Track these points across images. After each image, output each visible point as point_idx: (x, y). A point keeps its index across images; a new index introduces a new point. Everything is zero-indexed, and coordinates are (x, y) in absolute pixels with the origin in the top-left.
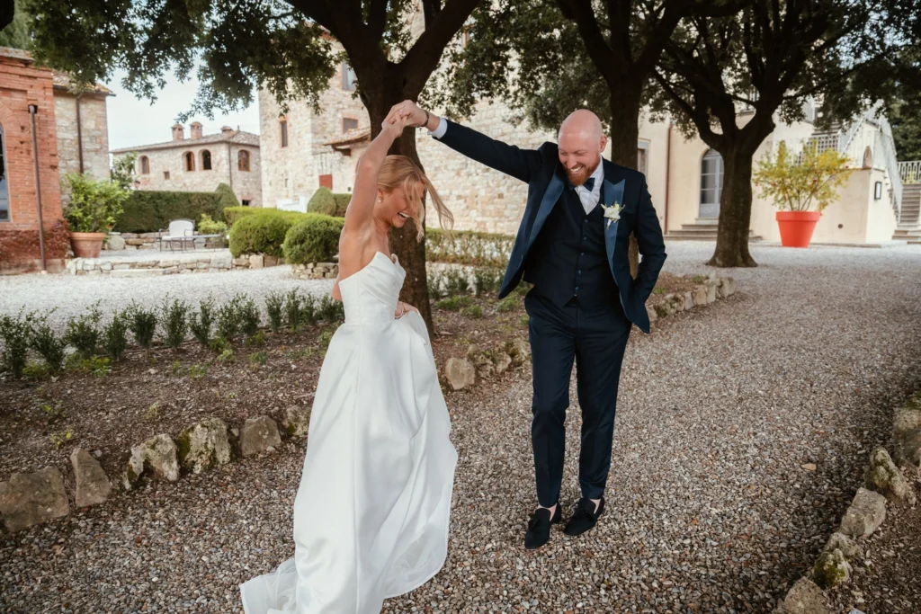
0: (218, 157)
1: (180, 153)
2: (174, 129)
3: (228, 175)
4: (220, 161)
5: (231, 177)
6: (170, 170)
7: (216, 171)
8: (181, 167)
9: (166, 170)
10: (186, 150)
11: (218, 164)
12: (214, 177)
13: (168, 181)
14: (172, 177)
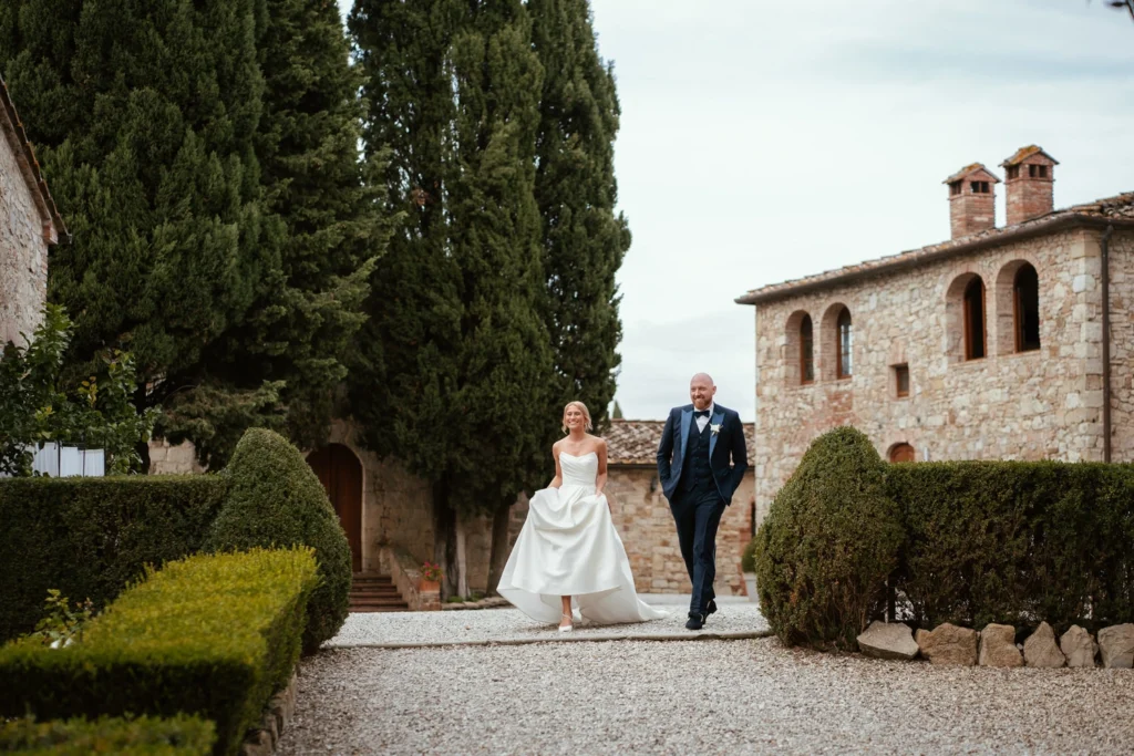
0: (1059, 291)
1: (941, 283)
2: (955, 185)
3: (1098, 367)
4: (1066, 310)
5: (1107, 373)
6: (912, 355)
7: (1054, 351)
8: (945, 342)
9: (899, 361)
10: (959, 269)
11: (1060, 323)
12: (1045, 379)
13: (904, 404)
14: (915, 388)
